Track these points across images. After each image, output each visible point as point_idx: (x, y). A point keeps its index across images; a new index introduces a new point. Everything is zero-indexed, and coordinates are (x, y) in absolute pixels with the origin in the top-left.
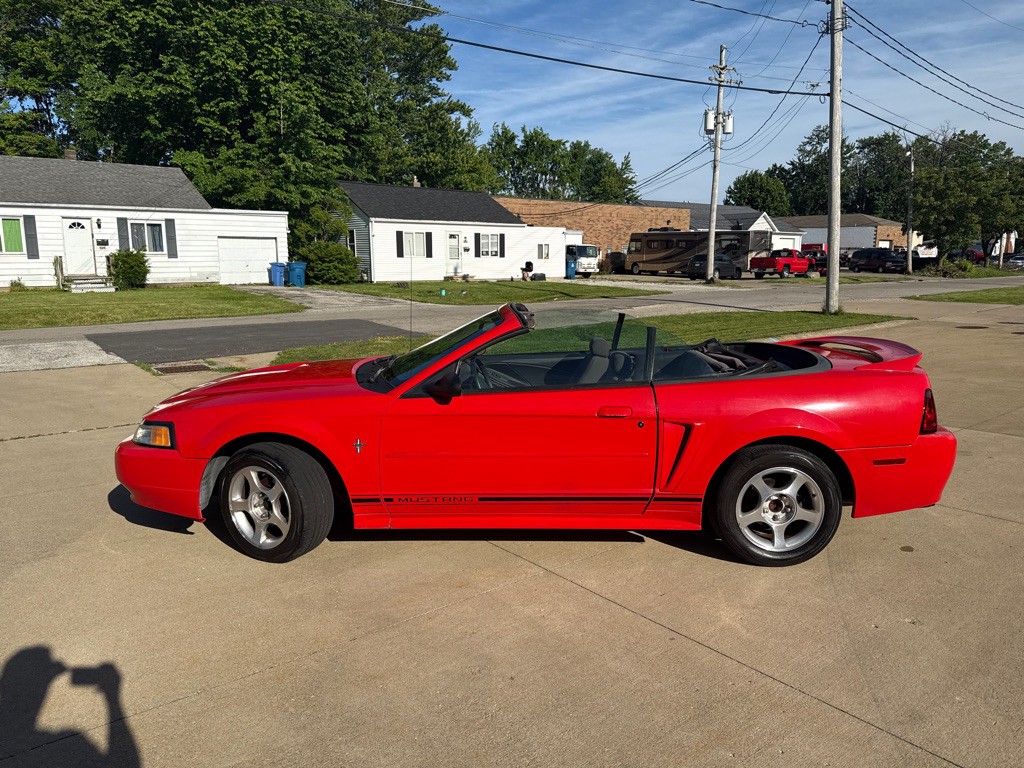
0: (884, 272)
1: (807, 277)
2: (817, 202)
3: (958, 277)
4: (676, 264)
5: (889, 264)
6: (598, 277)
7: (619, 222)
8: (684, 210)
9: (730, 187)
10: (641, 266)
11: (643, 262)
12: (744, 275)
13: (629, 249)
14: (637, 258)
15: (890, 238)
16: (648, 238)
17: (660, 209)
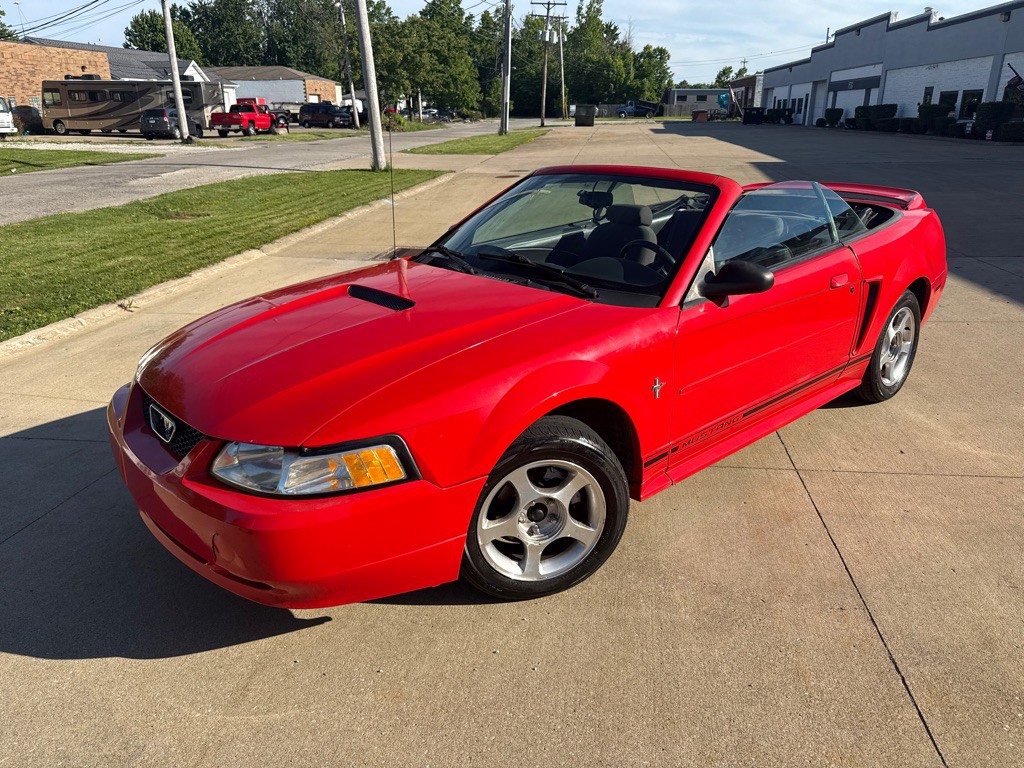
0: (334, 127)
1: (275, 134)
2: (228, 51)
3: (399, 131)
4: (115, 121)
5: (337, 119)
6: (18, 138)
7: (17, 65)
8: (100, 54)
9: (127, 28)
10: (68, 124)
11: (69, 118)
12: (206, 133)
13: (44, 101)
14: (59, 113)
15: (318, 93)
16: (69, 88)
17: (69, 51)
